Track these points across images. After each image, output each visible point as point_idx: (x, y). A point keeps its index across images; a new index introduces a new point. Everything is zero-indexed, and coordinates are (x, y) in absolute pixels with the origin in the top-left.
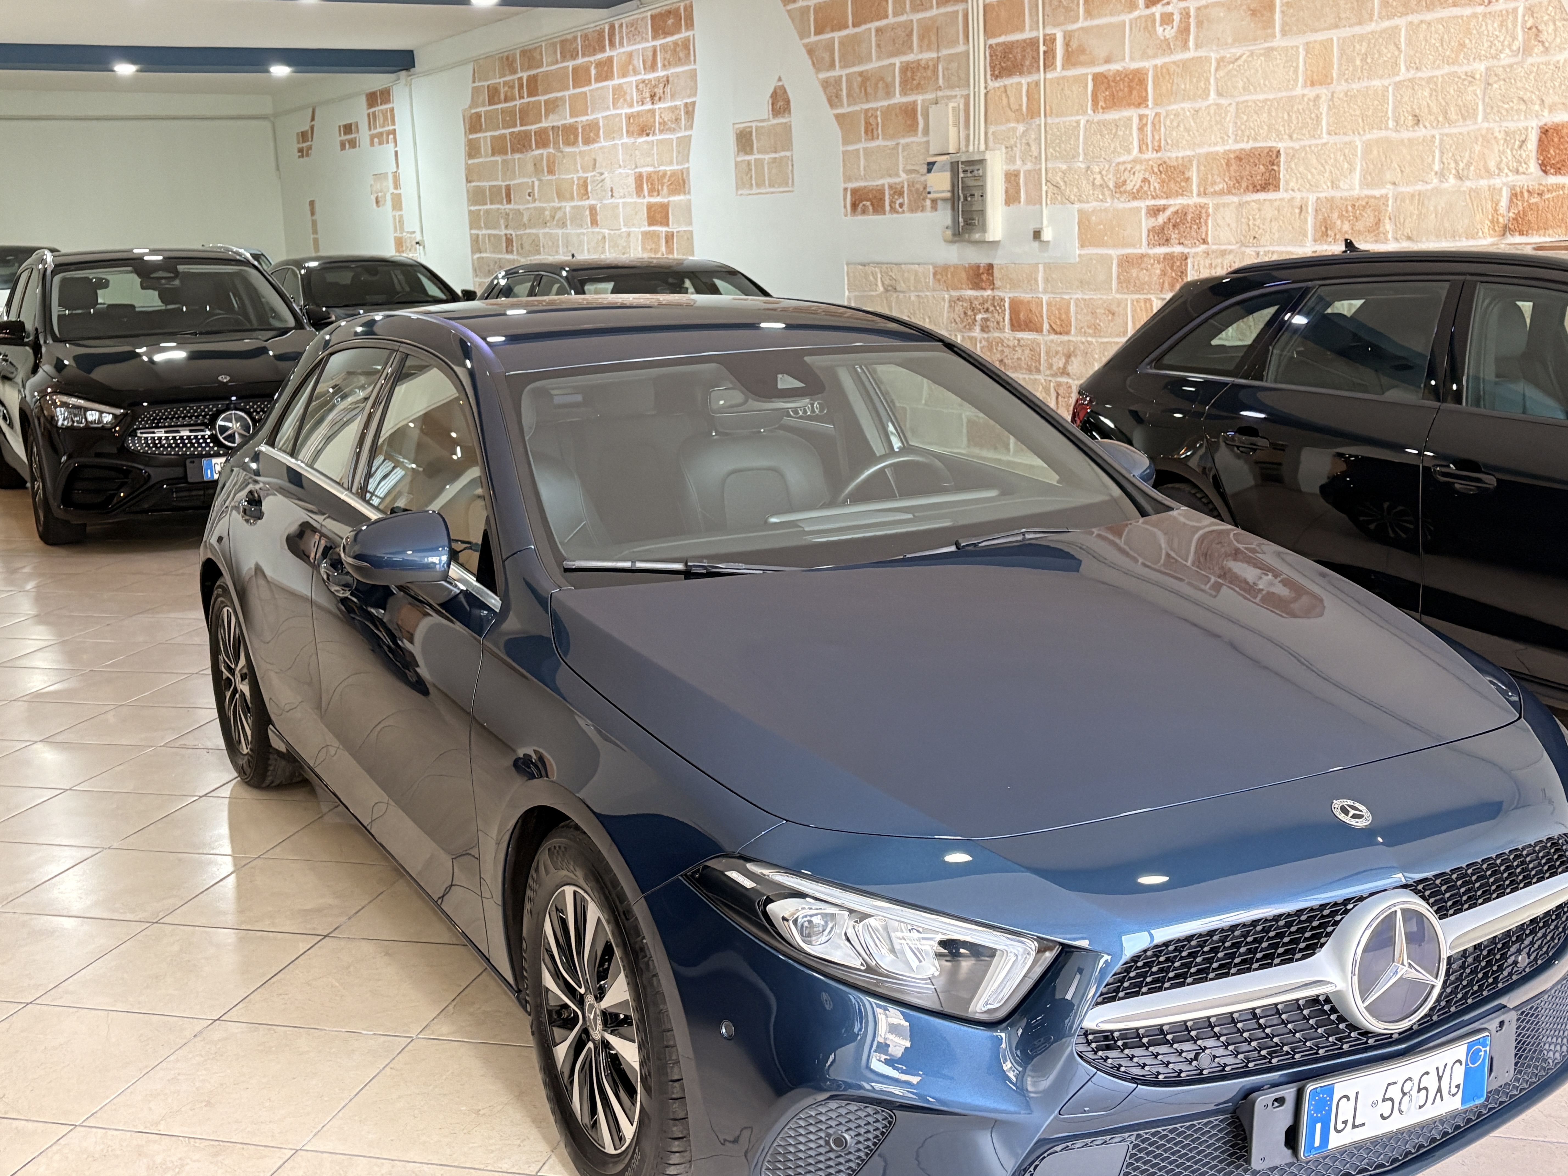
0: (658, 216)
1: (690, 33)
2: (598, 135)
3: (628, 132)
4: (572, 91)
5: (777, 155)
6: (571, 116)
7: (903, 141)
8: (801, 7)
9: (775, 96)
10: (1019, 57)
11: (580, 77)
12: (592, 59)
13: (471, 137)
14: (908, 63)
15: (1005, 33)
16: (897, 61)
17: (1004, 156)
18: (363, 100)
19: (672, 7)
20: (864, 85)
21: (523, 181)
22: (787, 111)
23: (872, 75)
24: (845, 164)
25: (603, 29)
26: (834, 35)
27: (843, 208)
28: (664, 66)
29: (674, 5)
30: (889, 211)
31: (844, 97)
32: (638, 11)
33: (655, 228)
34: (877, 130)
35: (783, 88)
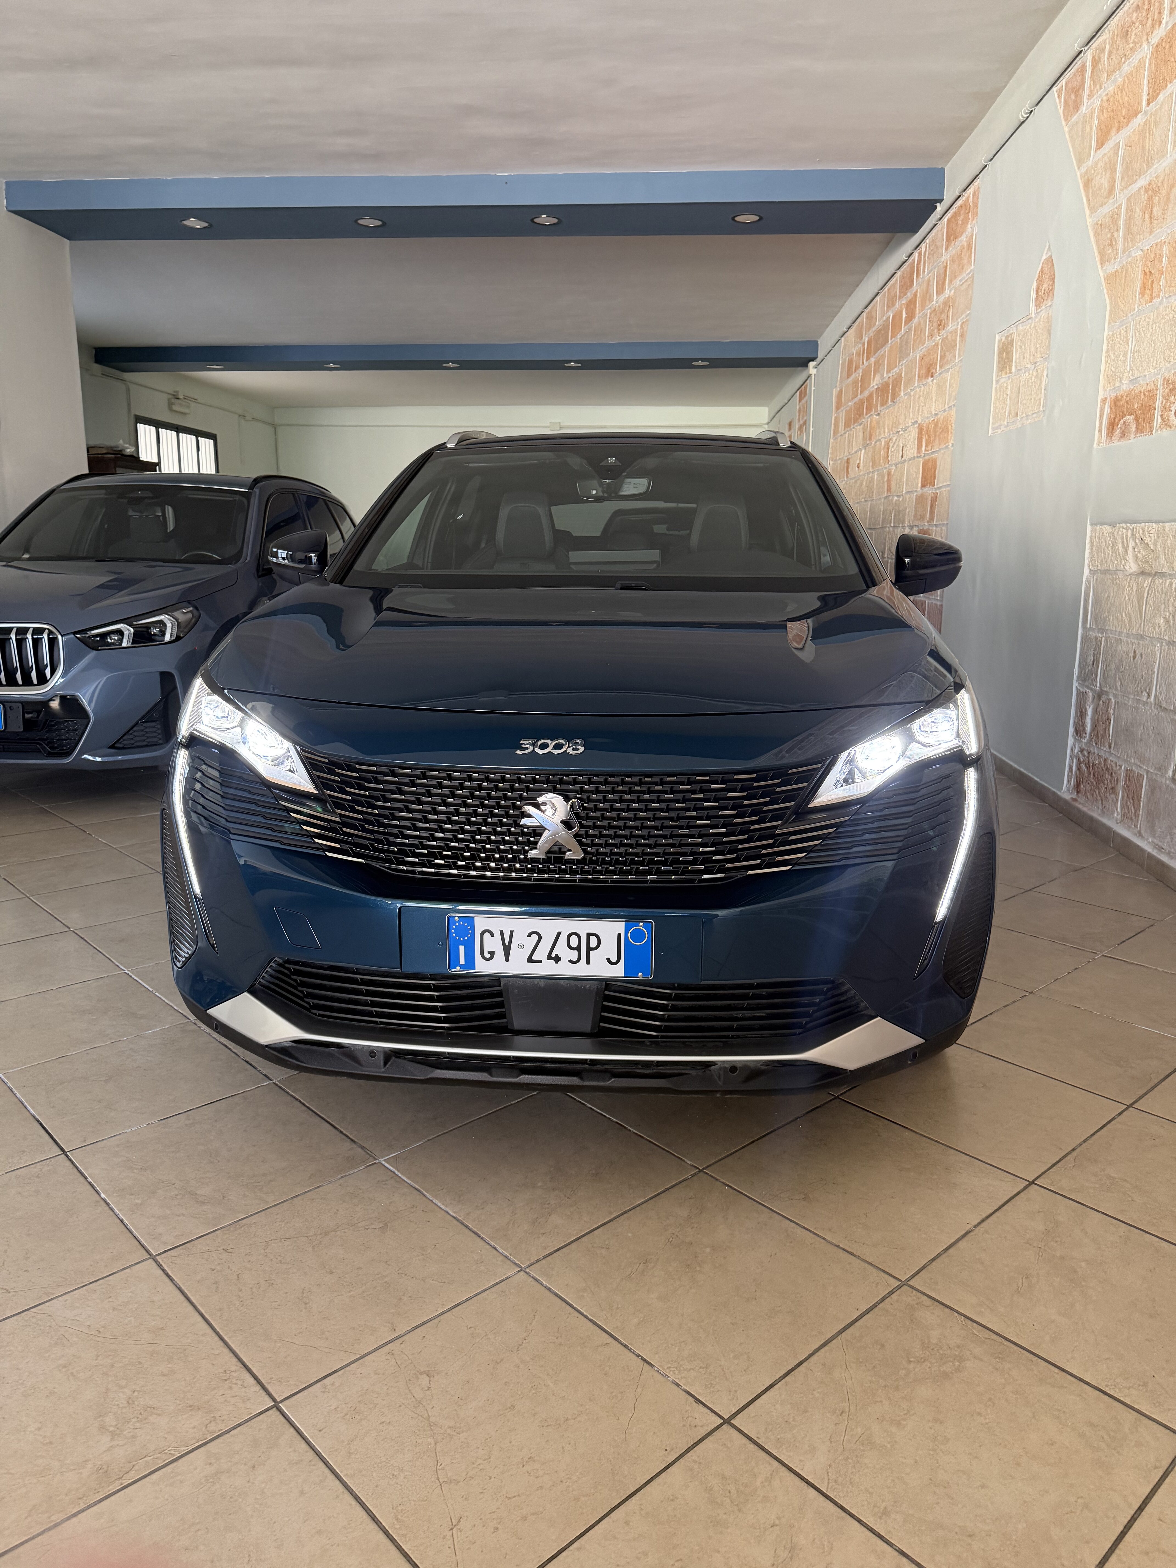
0: (928, 477)
1: (974, 225)
2: (901, 390)
3: (919, 376)
4: (890, 344)
6: (887, 372)
8: (1086, 114)
9: (1041, 276)
11: (896, 324)
12: (904, 300)
13: (836, 415)
19: (964, 198)
20: (1149, 206)
21: (856, 452)
22: (1051, 294)
23: (1163, 180)
24: (1108, 356)
25: (914, 260)
26: (1120, 138)
27: (1097, 432)
28: (951, 281)
29: (966, 194)
30: (1158, 426)
31: (1120, 241)
32: (939, 222)
33: (925, 489)
34: (1160, 281)
35: (1050, 261)
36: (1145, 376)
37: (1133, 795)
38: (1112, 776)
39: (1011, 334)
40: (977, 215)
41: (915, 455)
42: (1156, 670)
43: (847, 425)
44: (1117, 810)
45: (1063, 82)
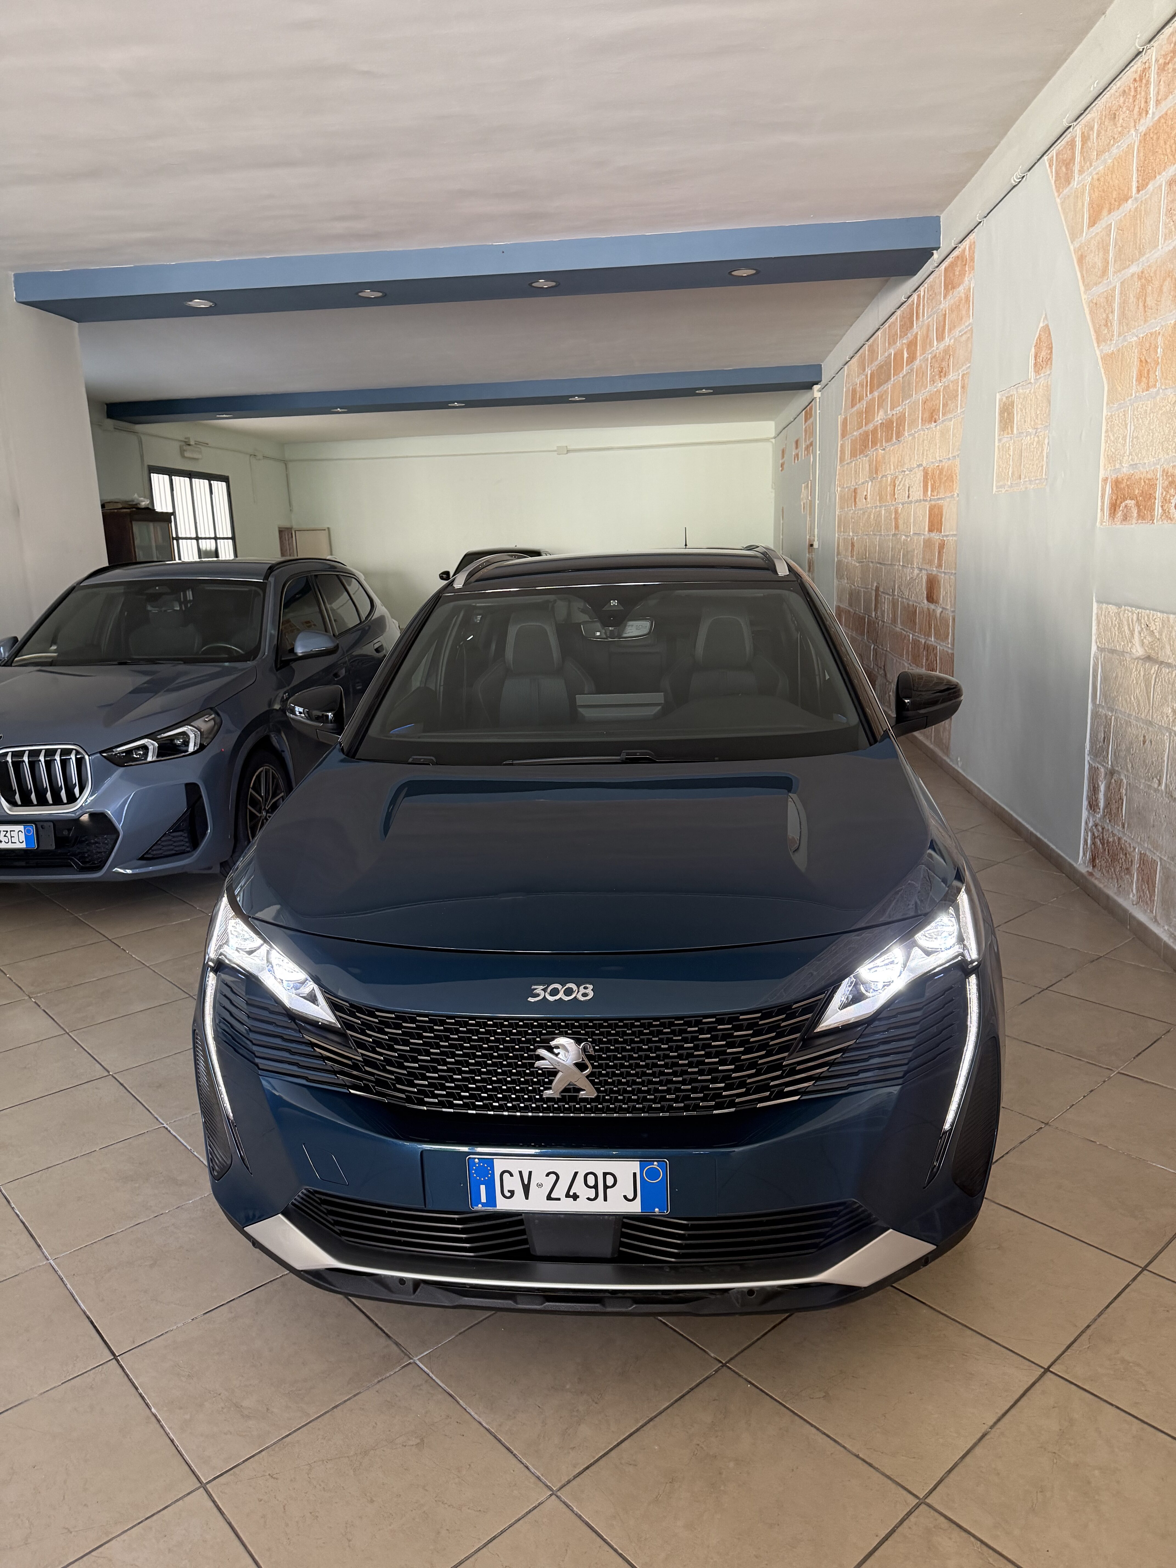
0: (935, 523)
1: (971, 279)
2: (905, 430)
3: (922, 420)
4: (892, 381)
6: (891, 409)
8: (1077, 189)
9: (1039, 343)
11: (898, 363)
12: (905, 340)
19: (960, 250)
20: (1142, 295)
21: (863, 483)
22: (1049, 363)
23: (1156, 271)
24: (1108, 436)
25: (913, 301)
26: (1111, 219)
27: (1099, 511)
28: (950, 330)
29: (962, 246)
30: (1159, 516)
31: (1115, 323)
32: (937, 269)
33: (933, 535)
34: (1156, 371)
35: (1046, 329)
36: (1145, 463)
37: (1148, 880)
38: (1126, 857)
39: (1012, 396)
40: (973, 269)
41: (922, 498)
42: (1166, 759)
43: (853, 455)
44: (1132, 891)
45: (1053, 152)
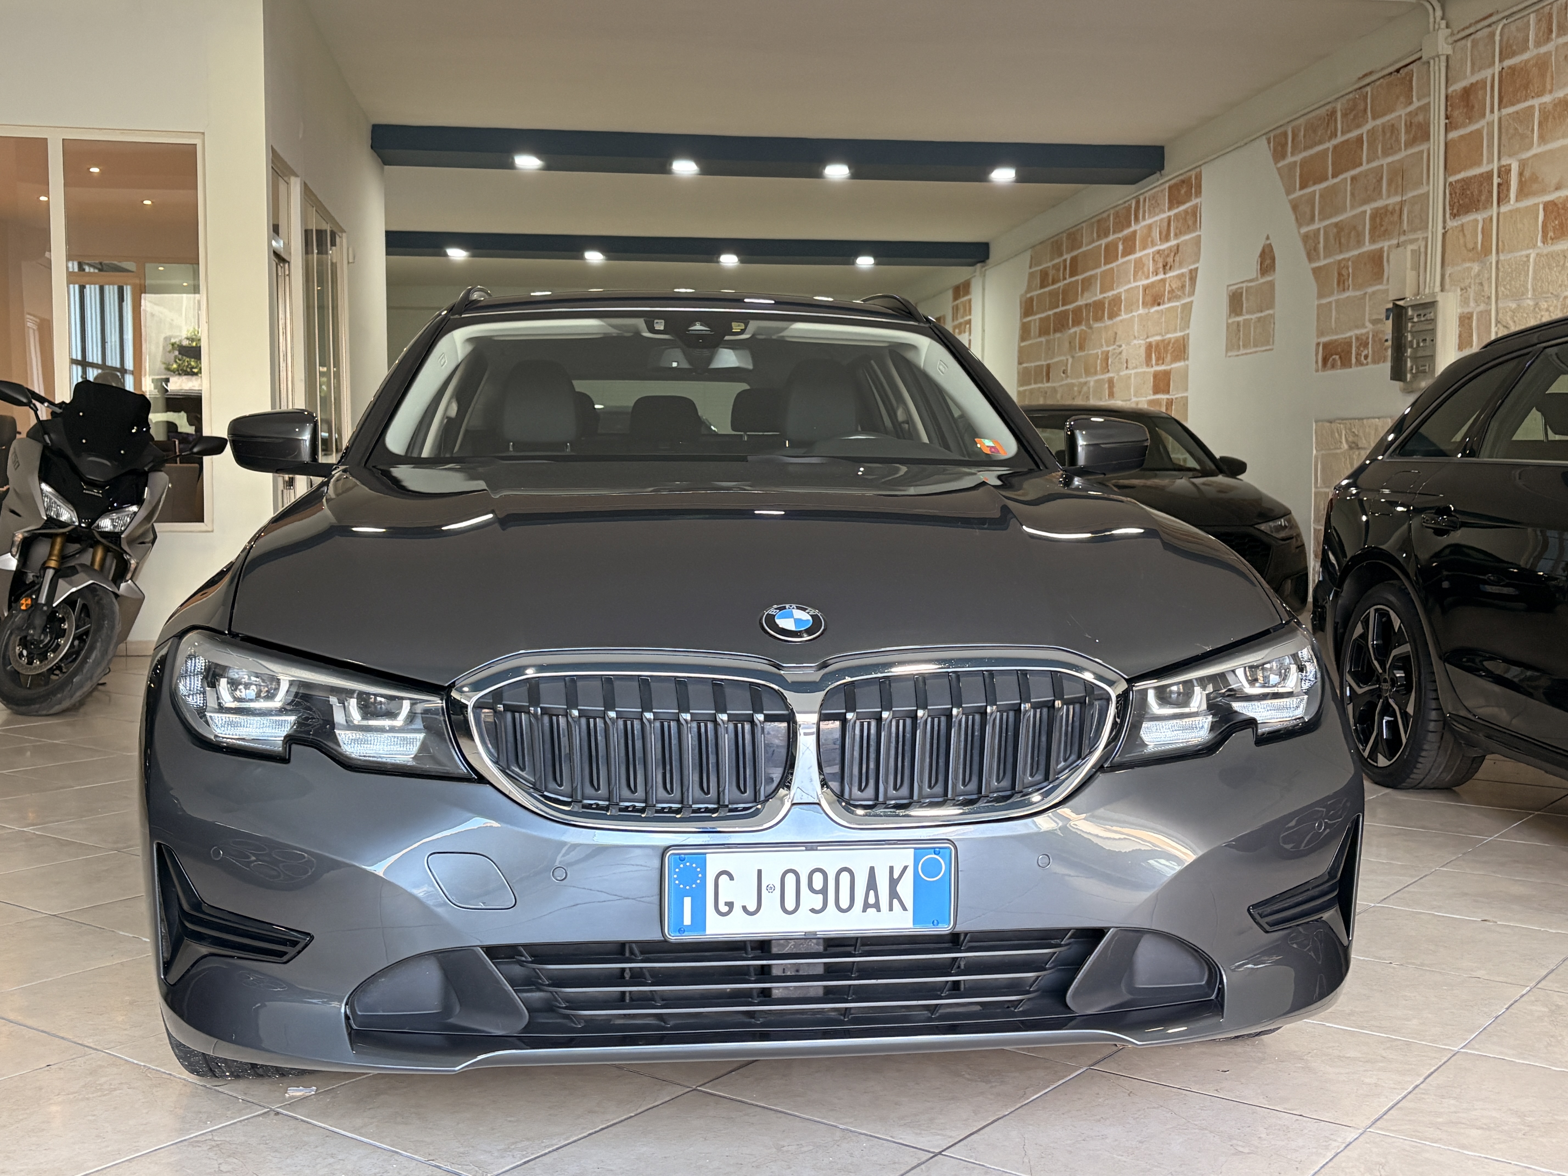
0: (1161, 385)
1: (1198, 200)
2: (1120, 310)
3: (1143, 303)
4: (1103, 268)
5: (1262, 314)
6: (1101, 293)
7: (1370, 290)
8: (1290, 164)
9: (1263, 255)
10: (1476, 192)
11: (1111, 254)
12: (1120, 235)
13: (1025, 320)
14: (1377, 209)
15: (1465, 168)
16: (1368, 208)
17: (1459, 298)
18: (950, 294)
19: (1186, 177)
21: (1060, 359)
22: (1272, 269)
24: (1319, 318)
25: (1130, 206)
26: (1315, 189)
27: (1314, 364)
29: (1188, 174)
30: (1354, 363)
31: (1321, 250)
32: (1160, 185)
33: (1160, 396)
34: (1348, 281)
35: (1269, 246)
36: (1344, 333)
39: (1240, 289)
40: (1200, 192)
45: (1270, 134)
